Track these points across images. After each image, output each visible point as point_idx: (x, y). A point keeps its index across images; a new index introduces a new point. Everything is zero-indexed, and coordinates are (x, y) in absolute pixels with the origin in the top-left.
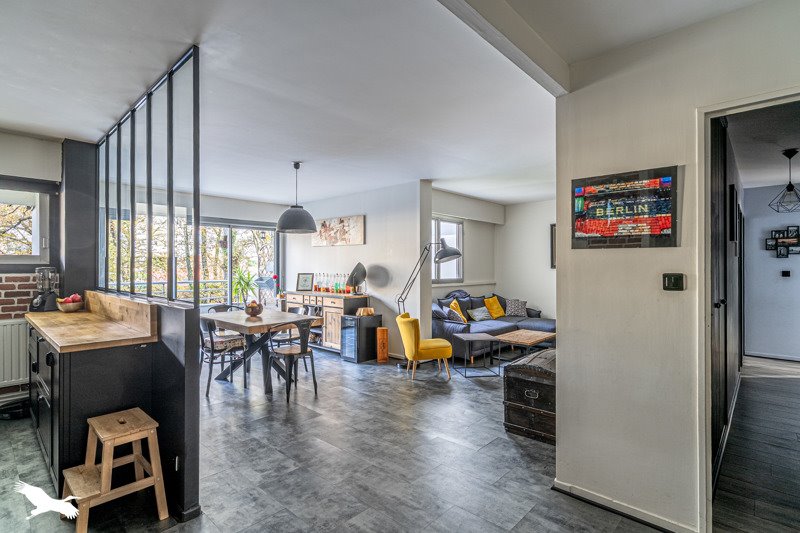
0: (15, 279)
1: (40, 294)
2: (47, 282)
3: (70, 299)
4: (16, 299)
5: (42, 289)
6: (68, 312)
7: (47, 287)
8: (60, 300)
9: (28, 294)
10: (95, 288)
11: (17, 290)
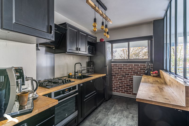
0: (142, 65)
1: (147, 70)
2: (149, 66)
3: (154, 72)
4: (142, 71)
5: (148, 68)
6: (154, 76)
7: (149, 68)
8: (151, 72)
9: (145, 69)
10: (163, 69)
11: (142, 68)
